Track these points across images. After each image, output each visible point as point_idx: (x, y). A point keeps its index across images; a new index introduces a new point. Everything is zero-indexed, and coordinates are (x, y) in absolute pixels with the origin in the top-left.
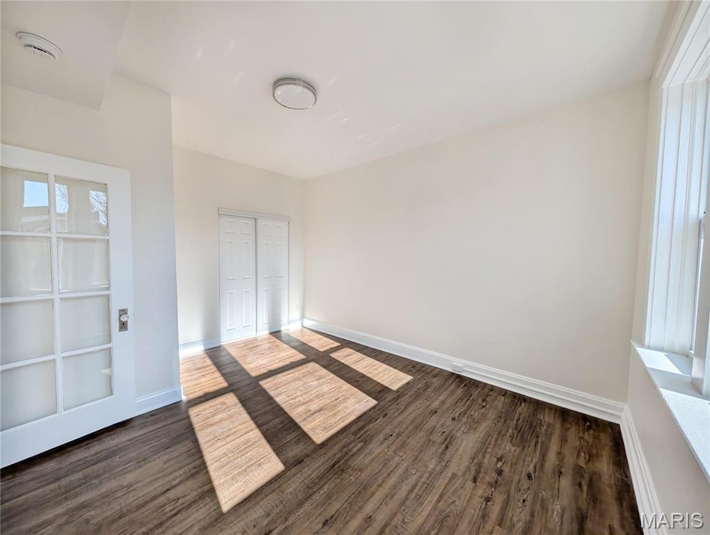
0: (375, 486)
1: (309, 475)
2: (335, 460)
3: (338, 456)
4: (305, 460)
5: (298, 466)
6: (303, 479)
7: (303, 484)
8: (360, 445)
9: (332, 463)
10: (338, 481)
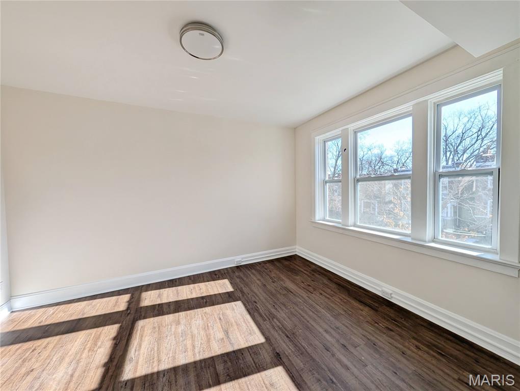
0: (308, 323)
1: (292, 352)
2: (284, 335)
3: (281, 333)
4: (278, 352)
5: (282, 357)
6: (294, 356)
7: (299, 357)
8: (275, 320)
9: (285, 337)
10: (300, 338)
